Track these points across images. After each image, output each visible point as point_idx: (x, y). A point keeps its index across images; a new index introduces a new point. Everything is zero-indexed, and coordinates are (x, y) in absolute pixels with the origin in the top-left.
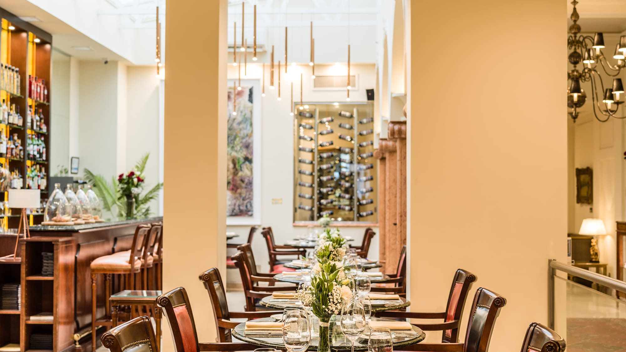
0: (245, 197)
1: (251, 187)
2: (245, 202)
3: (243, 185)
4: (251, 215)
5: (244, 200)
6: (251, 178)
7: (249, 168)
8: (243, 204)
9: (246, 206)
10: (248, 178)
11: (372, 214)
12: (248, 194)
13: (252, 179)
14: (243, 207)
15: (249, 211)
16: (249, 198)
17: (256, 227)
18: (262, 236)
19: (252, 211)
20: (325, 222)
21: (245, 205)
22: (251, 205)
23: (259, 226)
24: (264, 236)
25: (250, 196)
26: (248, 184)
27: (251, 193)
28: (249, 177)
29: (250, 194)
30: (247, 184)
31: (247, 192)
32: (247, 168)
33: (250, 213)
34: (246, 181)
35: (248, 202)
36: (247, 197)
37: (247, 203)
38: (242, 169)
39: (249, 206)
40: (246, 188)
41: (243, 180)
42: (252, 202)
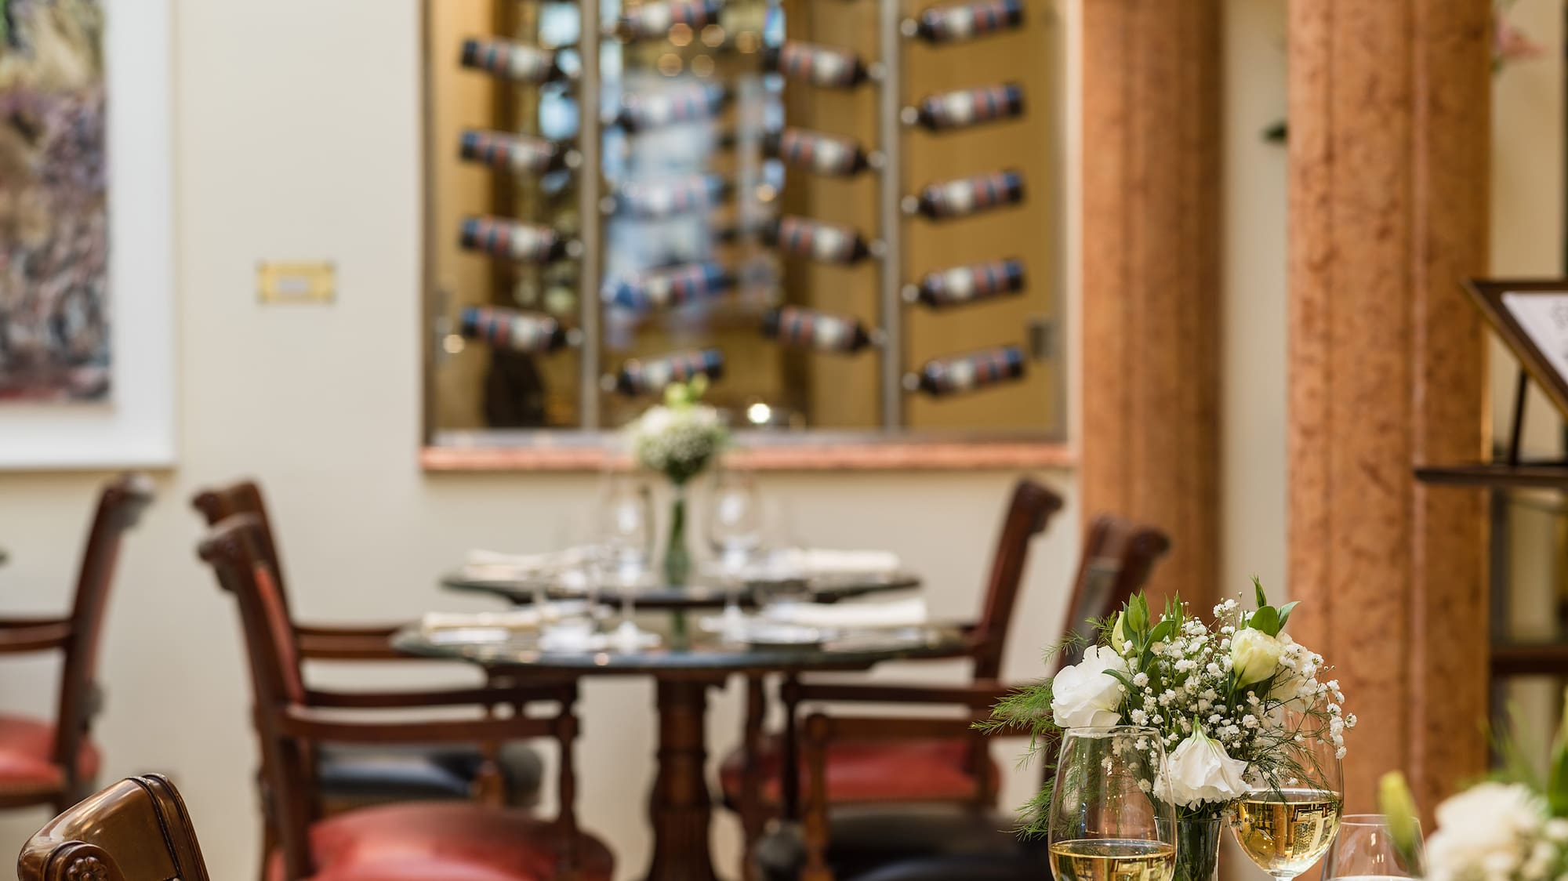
0: (49, 249)
1: (96, 169)
2: (50, 290)
3: (33, 159)
4: (99, 392)
5: (36, 271)
6: (90, 107)
7: (73, 25)
8: (31, 304)
9: (59, 323)
10: (66, 104)
11: (1015, 372)
12: (67, 228)
13: (102, 108)
14: (31, 327)
15: (81, 360)
16: (76, 259)
17: (143, 484)
18: (204, 576)
19: (105, 360)
20: (678, 439)
21: (46, 311)
22: (95, 316)
23: (164, 473)
24: (225, 583)
25: (84, 244)
26: (69, 150)
27: (96, 221)
28: (76, 95)
29: (82, 230)
30: (56, 152)
31: (58, 209)
32: (61, 28)
33: (88, 376)
34: (54, 125)
35: (70, 290)
36: (62, 251)
37: (62, 299)
38: (23, 31)
39: (76, 318)
40: (51, 180)
41: (29, 116)
42: (98, 286)
